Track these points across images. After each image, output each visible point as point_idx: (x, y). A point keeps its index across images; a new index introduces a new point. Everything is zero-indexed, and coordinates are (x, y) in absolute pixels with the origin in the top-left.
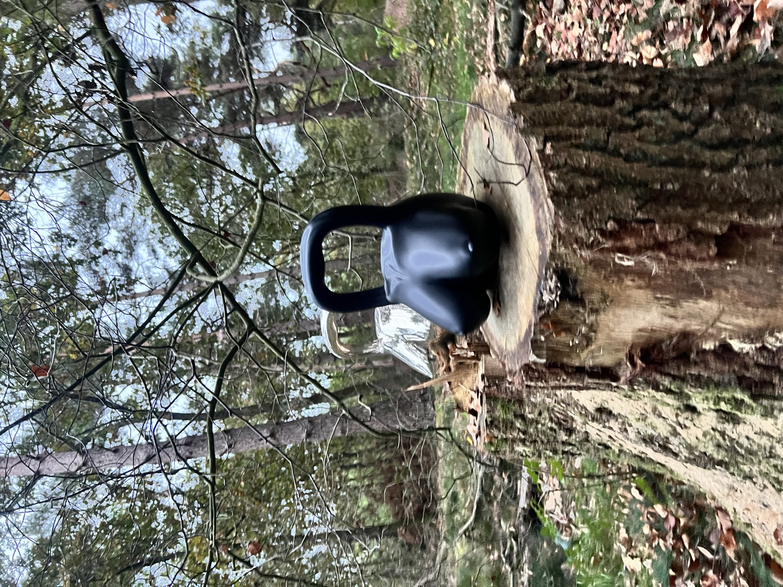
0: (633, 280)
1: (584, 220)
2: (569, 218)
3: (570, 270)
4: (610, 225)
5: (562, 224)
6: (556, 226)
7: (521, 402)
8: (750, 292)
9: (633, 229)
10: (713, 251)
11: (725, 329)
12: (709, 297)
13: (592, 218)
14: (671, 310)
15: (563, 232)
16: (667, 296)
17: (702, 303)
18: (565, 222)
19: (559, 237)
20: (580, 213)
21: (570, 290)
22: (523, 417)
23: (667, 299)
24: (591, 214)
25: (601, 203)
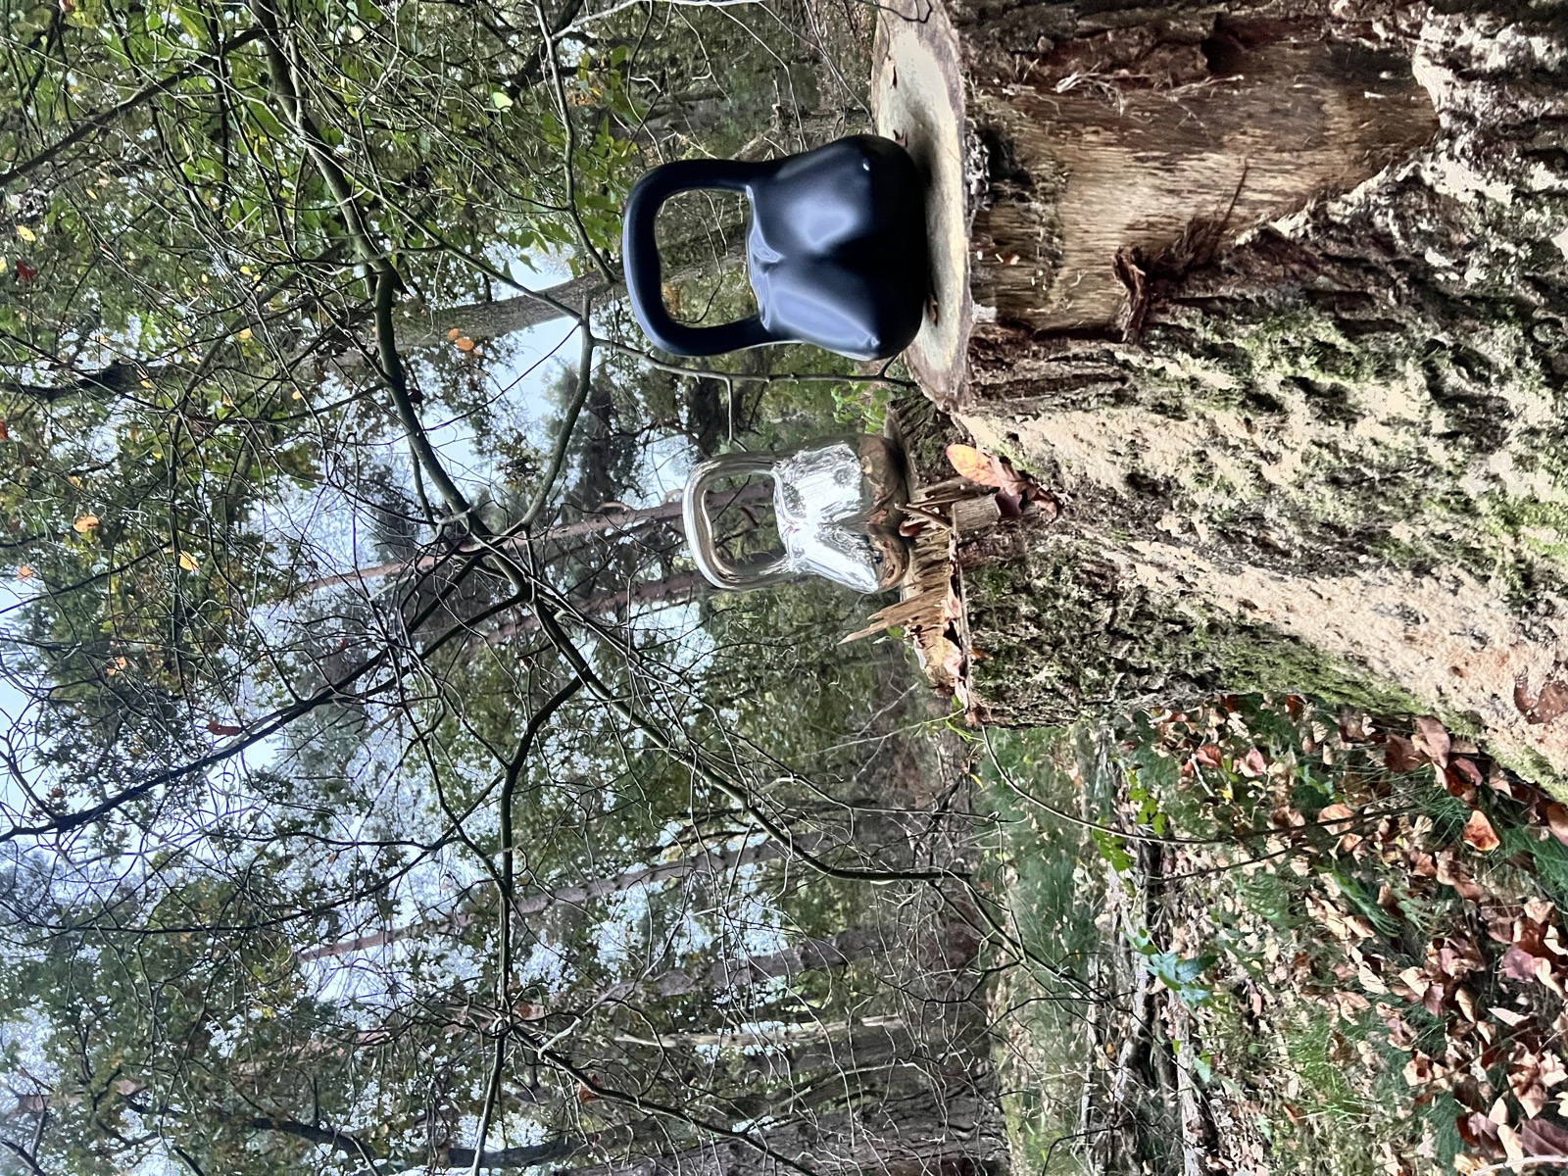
0: (1096, 133)
1: (1000, 40)
2: (980, 41)
3: (998, 127)
4: (1042, 44)
5: (972, 52)
6: (965, 57)
7: (1022, 561)
8: (1278, 127)
9: (1076, 47)
10: (1202, 62)
11: (1262, 203)
12: (1219, 147)
13: (1013, 38)
14: (1166, 180)
15: (975, 62)
16: (1156, 154)
17: (1214, 159)
18: (975, 46)
19: (973, 73)
20: (995, 31)
21: (1007, 164)
22: (1028, 589)
23: (1155, 159)
24: (1012, 33)
25: (1024, 17)
